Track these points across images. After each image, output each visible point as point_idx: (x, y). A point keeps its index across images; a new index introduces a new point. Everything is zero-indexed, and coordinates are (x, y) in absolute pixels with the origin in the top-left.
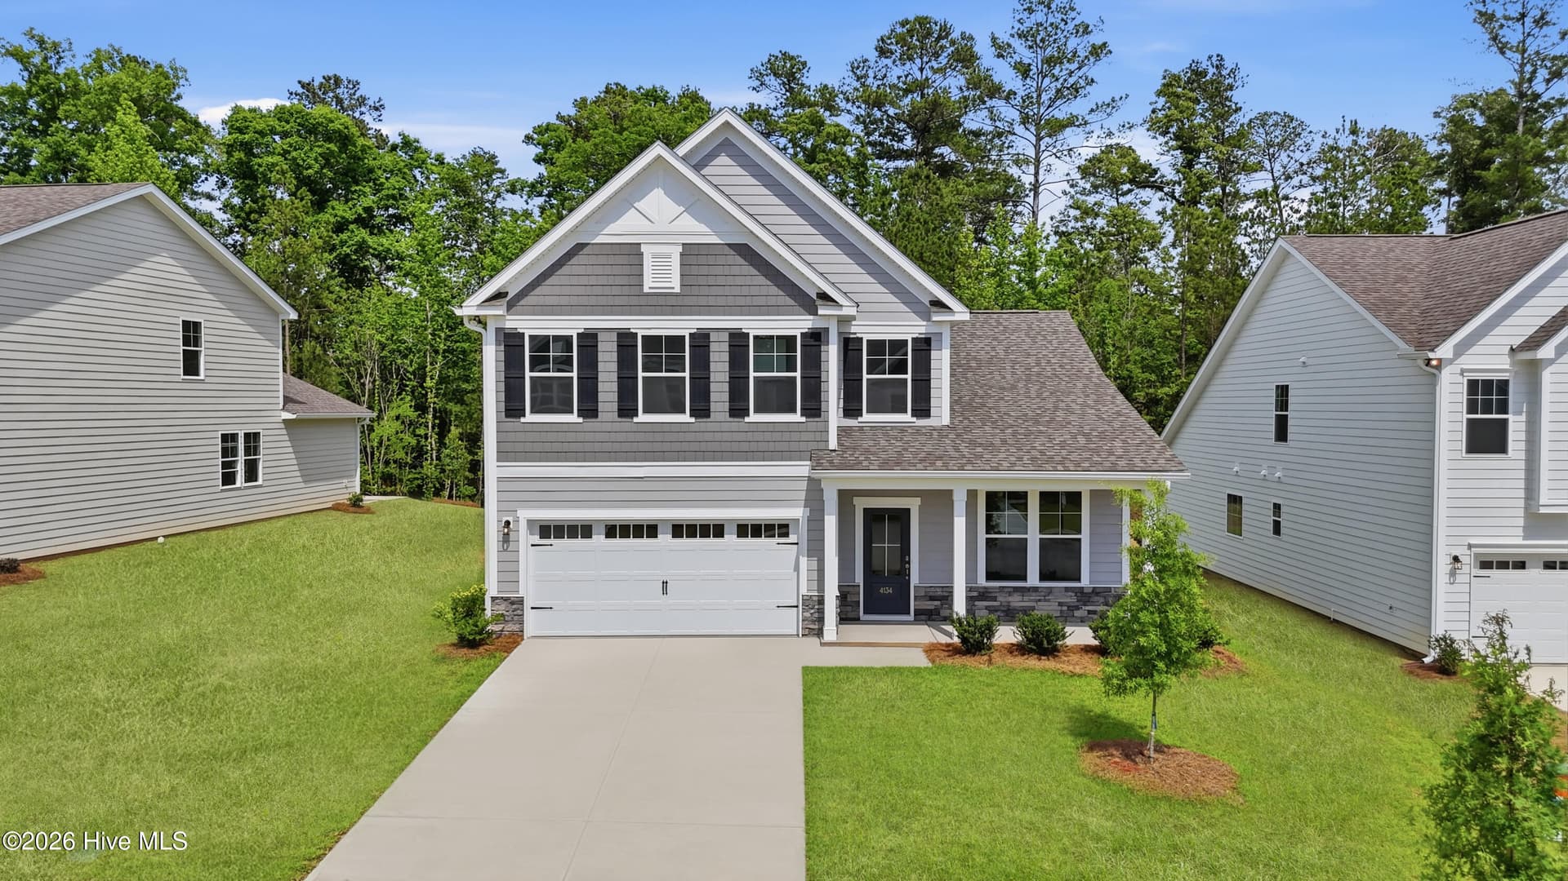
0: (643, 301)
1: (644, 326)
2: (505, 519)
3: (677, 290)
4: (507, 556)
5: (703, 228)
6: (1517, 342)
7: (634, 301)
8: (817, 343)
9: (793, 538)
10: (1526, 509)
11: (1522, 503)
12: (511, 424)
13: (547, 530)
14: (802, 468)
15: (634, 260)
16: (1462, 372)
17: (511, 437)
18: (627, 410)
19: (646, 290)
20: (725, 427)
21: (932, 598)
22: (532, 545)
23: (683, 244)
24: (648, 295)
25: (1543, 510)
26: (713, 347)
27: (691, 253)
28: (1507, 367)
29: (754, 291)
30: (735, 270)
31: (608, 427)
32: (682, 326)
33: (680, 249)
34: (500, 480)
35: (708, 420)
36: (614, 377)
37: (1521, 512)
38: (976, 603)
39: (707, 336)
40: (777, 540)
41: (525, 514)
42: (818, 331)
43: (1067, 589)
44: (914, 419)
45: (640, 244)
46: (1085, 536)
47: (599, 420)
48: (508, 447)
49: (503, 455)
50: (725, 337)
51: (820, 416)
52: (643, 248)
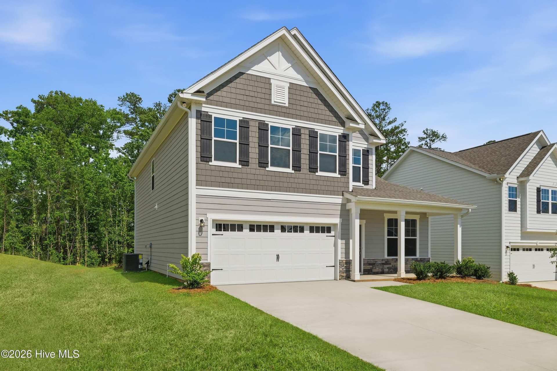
0: (271, 108)
1: (272, 121)
2: (200, 219)
3: (287, 105)
4: (201, 240)
5: (299, 77)
6: (518, 175)
7: (267, 107)
8: (345, 140)
9: (333, 233)
10: (521, 230)
11: (520, 229)
12: (203, 165)
13: (220, 227)
14: (338, 200)
15: (267, 86)
16: (507, 183)
17: (204, 172)
18: (263, 164)
19: (273, 103)
20: (307, 176)
21: (370, 264)
22: (213, 235)
23: (290, 83)
24: (273, 105)
25: (528, 230)
26: (303, 136)
27: (293, 87)
28: (516, 183)
29: (320, 112)
30: (312, 100)
31: (253, 171)
32: (290, 124)
33: (288, 85)
34: (198, 196)
35: (300, 172)
36: (257, 145)
37: (520, 232)
38: (384, 266)
39: (300, 130)
40: (326, 234)
41: (212, 216)
42: (345, 135)
43: (413, 259)
44: (363, 185)
45: (270, 79)
46: (418, 238)
47: (249, 167)
48: (203, 178)
49: (199, 183)
50: (307, 132)
51: (345, 175)
52: (272, 81)
